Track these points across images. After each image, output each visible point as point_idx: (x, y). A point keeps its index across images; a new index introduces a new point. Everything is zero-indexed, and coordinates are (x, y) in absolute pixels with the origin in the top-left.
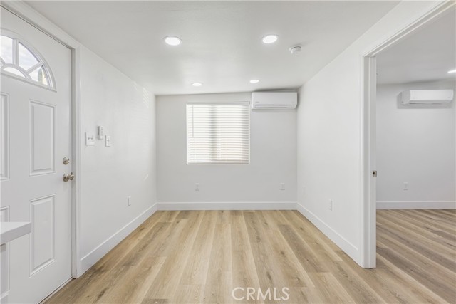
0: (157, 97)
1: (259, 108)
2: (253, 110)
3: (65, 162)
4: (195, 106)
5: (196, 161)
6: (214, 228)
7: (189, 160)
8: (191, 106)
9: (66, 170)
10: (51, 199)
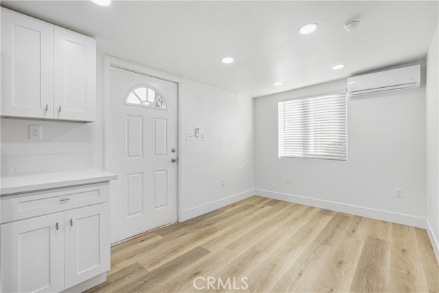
0: (255, 99)
1: (358, 95)
2: (351, 97)
3: (173, 151)
4: (286, 102)
5: (288, 155)
6: (288, 219)
7: (282, 153)
8: (282, 103)
9: (174, 156)
10: (165, 172)
